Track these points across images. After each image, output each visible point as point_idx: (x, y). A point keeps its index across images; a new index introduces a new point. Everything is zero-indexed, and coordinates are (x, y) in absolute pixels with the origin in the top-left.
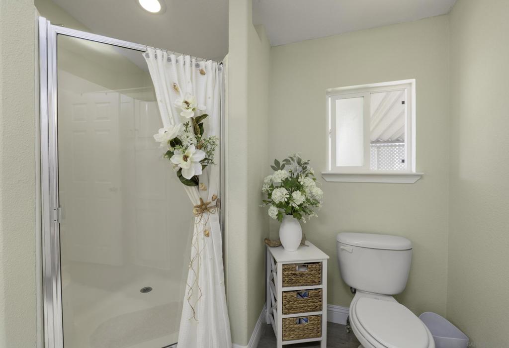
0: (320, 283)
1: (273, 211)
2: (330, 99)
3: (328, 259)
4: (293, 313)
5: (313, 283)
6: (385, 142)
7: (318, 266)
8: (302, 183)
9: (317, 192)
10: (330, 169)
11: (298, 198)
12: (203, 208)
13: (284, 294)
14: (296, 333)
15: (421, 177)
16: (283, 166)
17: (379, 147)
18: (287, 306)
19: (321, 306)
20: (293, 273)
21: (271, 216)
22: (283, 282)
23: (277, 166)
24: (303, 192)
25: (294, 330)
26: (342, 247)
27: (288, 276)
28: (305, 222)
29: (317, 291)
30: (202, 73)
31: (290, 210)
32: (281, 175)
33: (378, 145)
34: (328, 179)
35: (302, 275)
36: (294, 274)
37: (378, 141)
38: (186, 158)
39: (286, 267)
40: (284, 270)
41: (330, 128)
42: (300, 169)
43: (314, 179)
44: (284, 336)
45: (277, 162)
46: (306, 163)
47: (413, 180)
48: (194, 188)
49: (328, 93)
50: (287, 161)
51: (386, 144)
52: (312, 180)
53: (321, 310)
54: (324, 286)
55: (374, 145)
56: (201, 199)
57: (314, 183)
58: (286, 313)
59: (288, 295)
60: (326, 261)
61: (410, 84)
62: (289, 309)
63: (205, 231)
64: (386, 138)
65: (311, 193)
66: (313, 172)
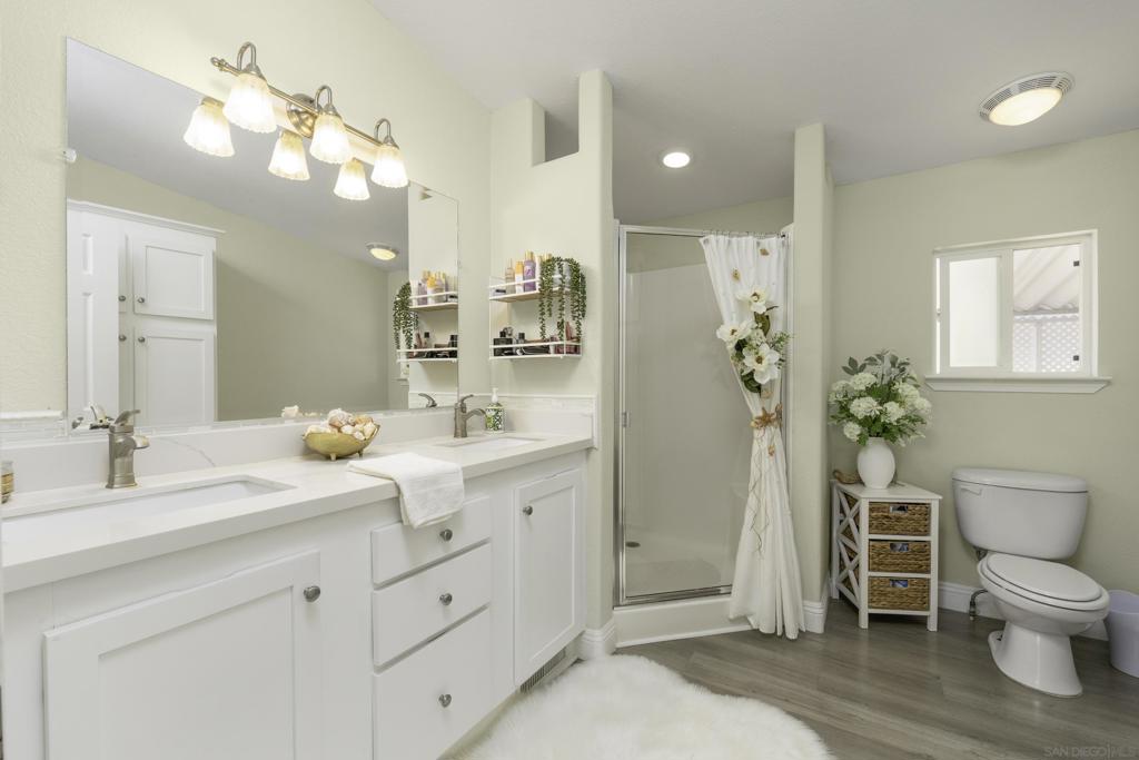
0: (927, 533)
1: (852, 430)
2: (938, 261)
3: (940, 501)
4: (887, 571)
5: (916, 532)
6: (1056, 311)
7: (924, 509)
8: (900, 391)
9: (922, 404)
10: (938, 371)
11: (894, 411)
12: (765, 420)
13: (872, 543)
14: (889, 599)
15: (1109, 383)
16: (863, 366)
17: (1039, 323)
18: (876, 560)
19: (929, 565)
20: (883, 516)
21: (848, 436)
22: (870, 526)
23: (853, 368)
24: (902, 403)
25: (885, 595)
26: (962, 487)
27: (876, 518)
28: (903, 445)
29: (923, 544)
30: (764, 253)
31: (877, 428)
32: (864, 379)
33: (1039, 317)
34: (936, 387)
35: (898, 519)
36: (887, 517)
37: (1038, 309)
38: (759, 360)
39: (875, 507)
40: (871, 510)
41: (938, 307)
42: (896, 371)
43: (916, 386)
44: (870, 601)
45: (852, 362)
46: (904, 363)
47: (1092, 389)
48: (756, 395)
49: (935, 252)
50: (871, 361)
51: (1059, 316)
52: (912, 387)
53: (928, 572)
54: (933, 538)
55: (1027, 317)
56: (763, 409)
57: (916, 392)
58: (873, 570)
59: (877, 544)
60: (937, 502)
61: (1090, 235)
62: (879, 565)
63: (770, 448)
64: (1059, 302)
65: (912, 405)
66: (915, 376)
